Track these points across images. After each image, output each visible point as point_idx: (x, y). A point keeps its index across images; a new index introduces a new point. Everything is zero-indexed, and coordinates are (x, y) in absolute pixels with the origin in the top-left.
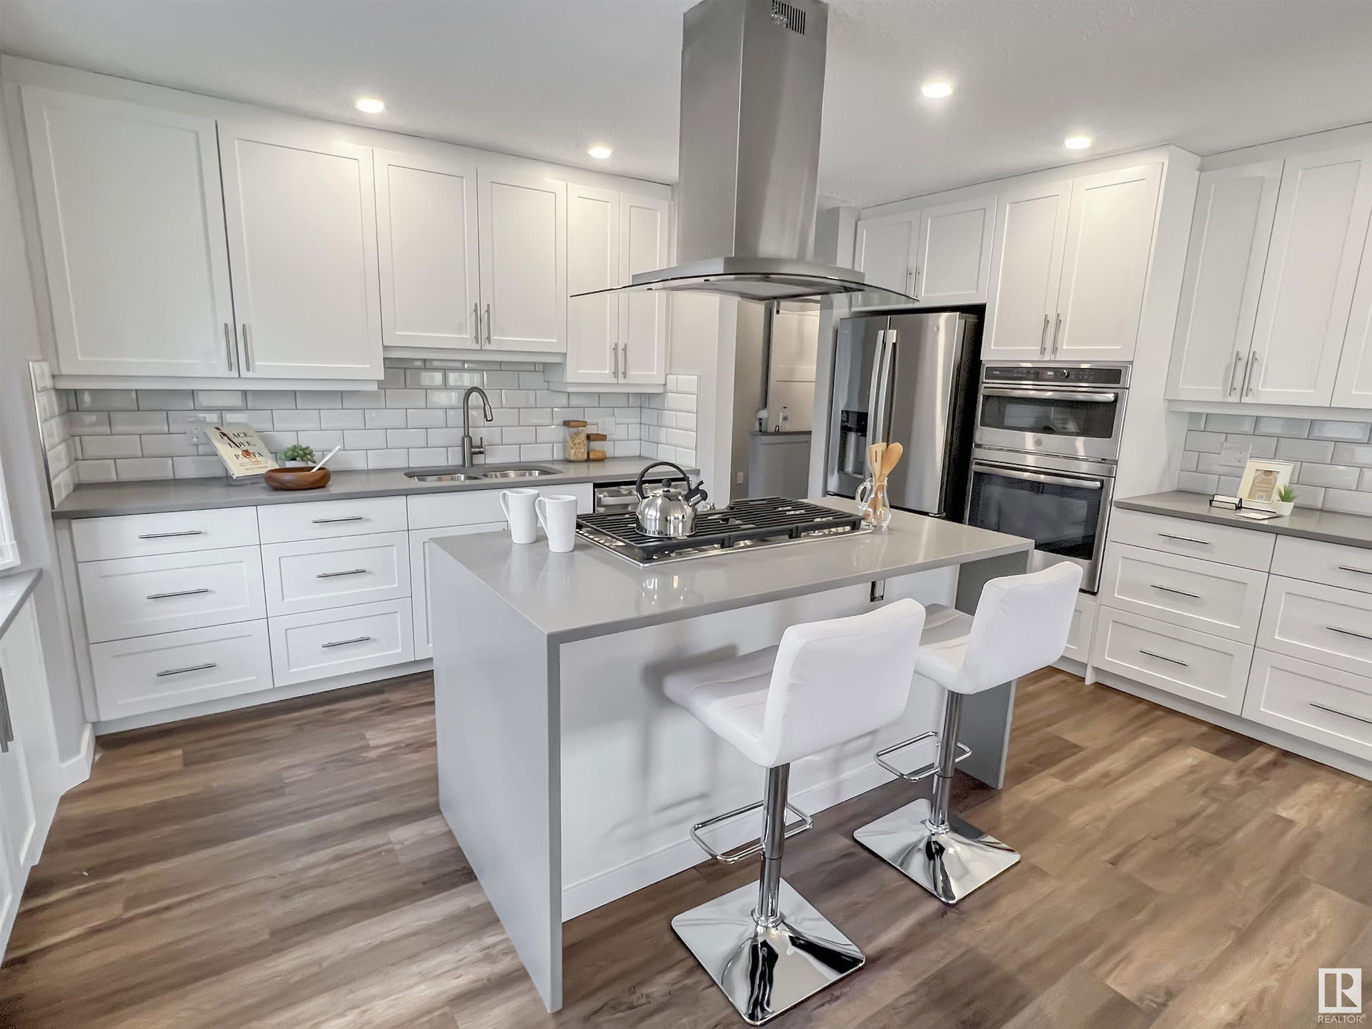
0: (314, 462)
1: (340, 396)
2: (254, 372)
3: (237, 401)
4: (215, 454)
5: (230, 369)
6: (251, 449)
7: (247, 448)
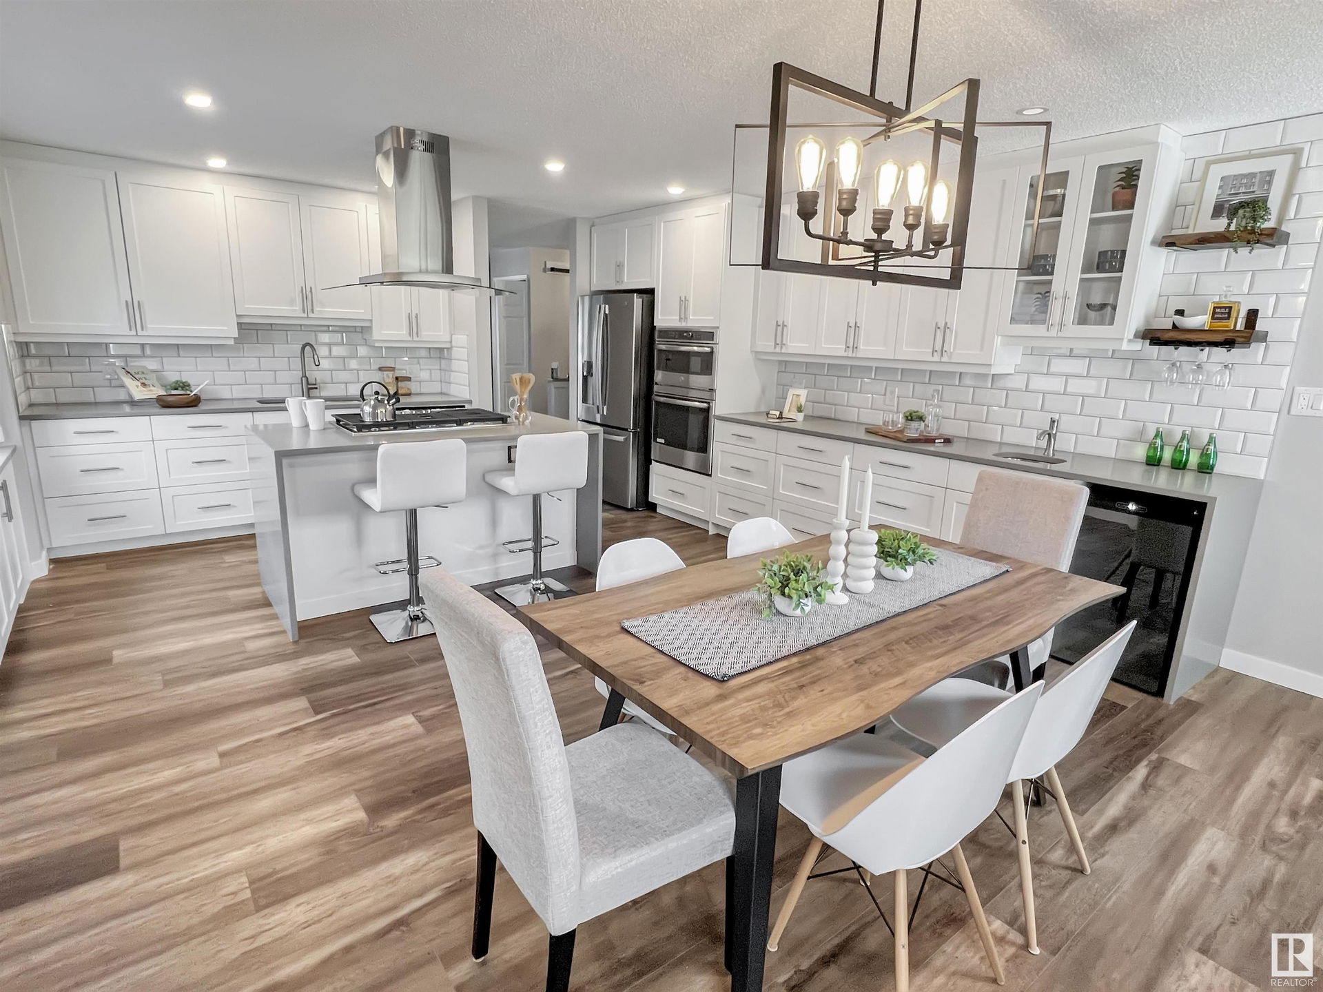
0: (191, 391)
1: (210, 349)
2: (146, 330)
3: (138, 352)
4: (123, 386)
5: (131, 330)
6: (147, 382)
7: (144, 381)
